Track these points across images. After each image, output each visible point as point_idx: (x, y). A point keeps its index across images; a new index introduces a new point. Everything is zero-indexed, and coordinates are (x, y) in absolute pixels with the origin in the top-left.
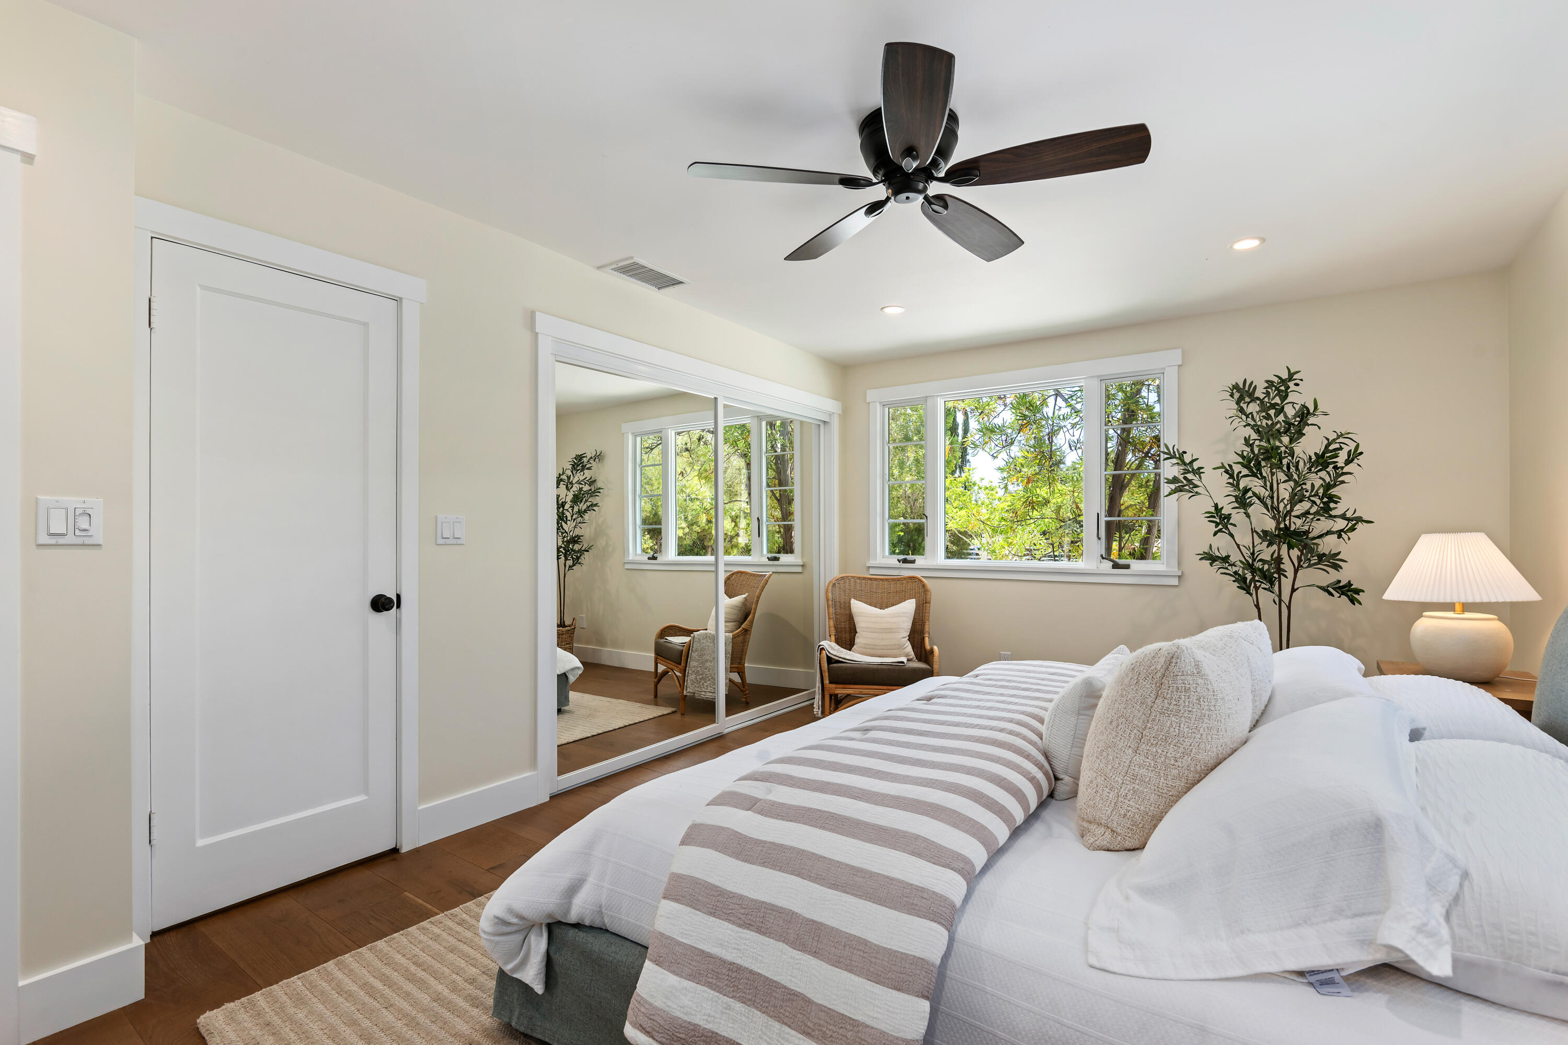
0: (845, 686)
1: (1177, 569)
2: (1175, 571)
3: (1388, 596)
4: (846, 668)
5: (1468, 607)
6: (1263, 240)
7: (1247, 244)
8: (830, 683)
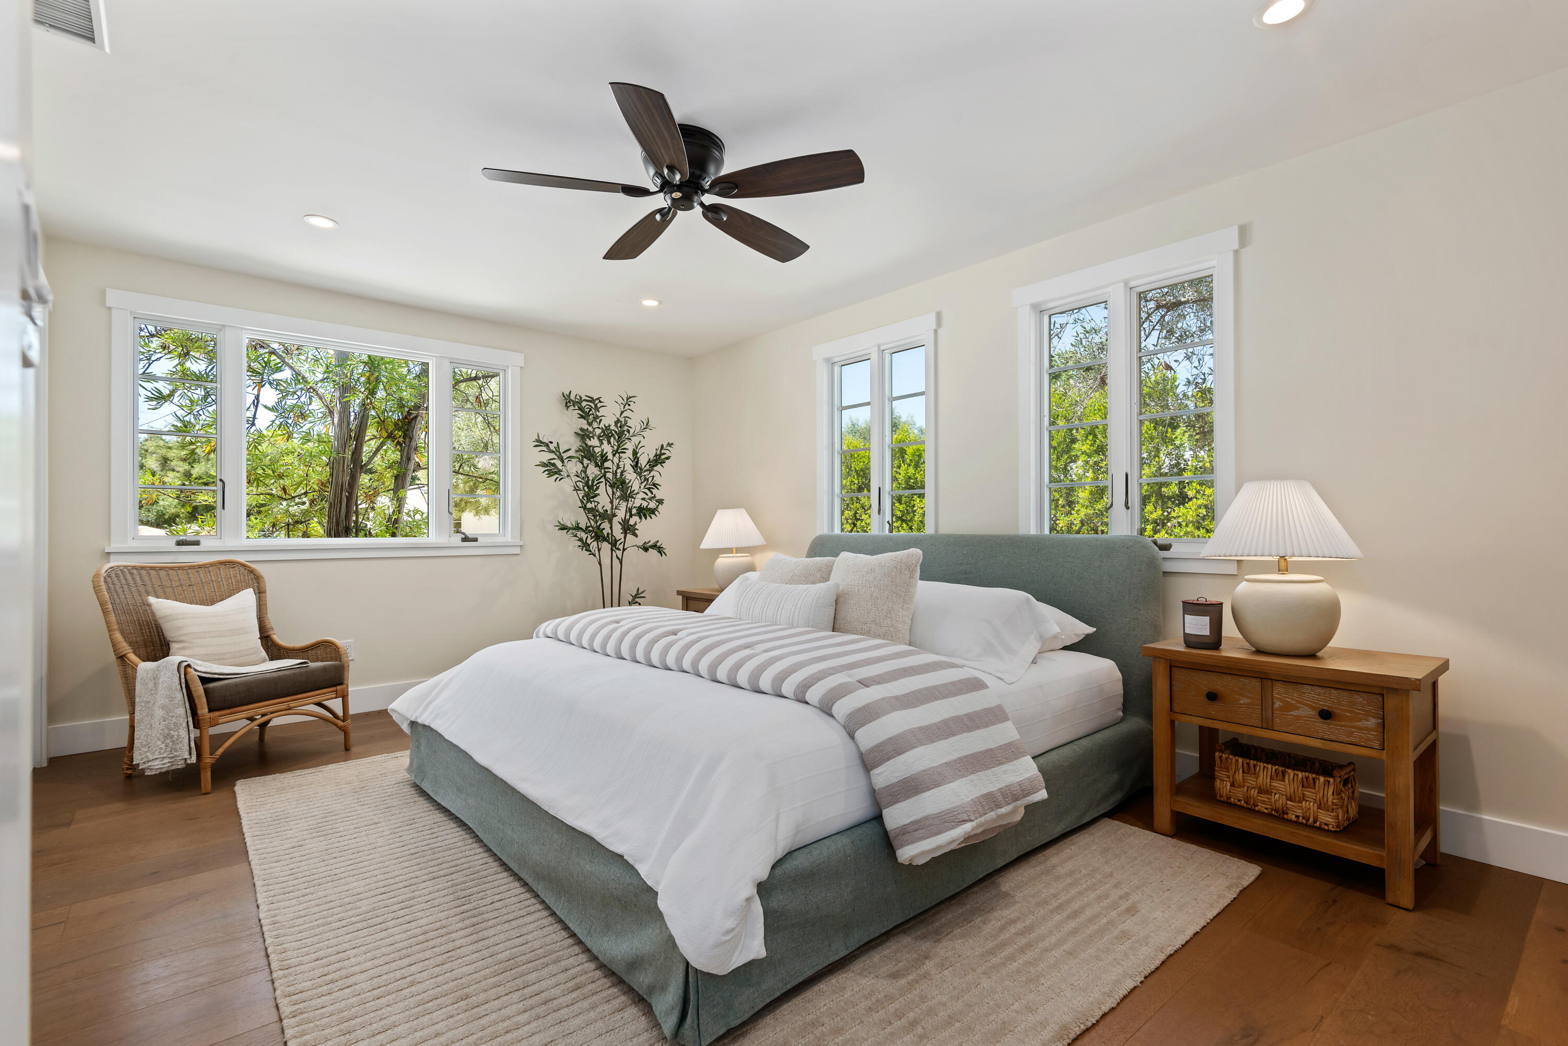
0: (232, 710)
1: (519, 540)
2: (518, 542)
3: (702, 546)
4: (236, 685)
5: (739, 550)
6: (660, 303)
7: (650, 303)
8: (210, 711)
